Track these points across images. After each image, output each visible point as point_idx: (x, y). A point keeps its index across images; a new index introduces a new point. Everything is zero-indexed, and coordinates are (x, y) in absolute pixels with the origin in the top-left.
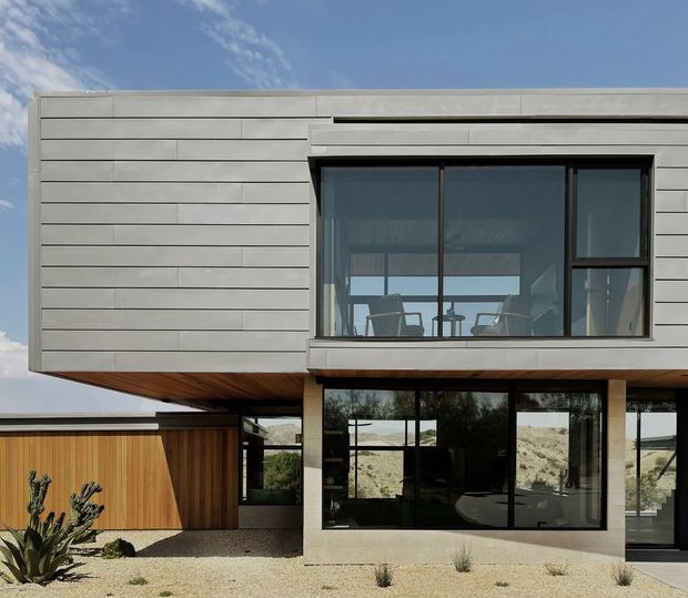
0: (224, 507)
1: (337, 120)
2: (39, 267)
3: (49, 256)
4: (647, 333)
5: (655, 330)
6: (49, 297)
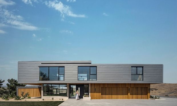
1: (41, 63)
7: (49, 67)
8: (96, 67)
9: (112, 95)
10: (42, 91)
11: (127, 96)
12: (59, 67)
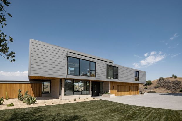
0: (40, 94)
1: (69, 52)
2: (31, 62)
3: (32, 61)
4: (95, 77)
5: (96, 77)
6: (32, 66)
7: (80, 59)
8: (118, 67)
9: (122, 92)
10: (63, 89)
11: (129, 92)
12: (90, 61)
